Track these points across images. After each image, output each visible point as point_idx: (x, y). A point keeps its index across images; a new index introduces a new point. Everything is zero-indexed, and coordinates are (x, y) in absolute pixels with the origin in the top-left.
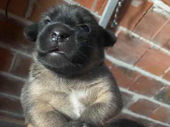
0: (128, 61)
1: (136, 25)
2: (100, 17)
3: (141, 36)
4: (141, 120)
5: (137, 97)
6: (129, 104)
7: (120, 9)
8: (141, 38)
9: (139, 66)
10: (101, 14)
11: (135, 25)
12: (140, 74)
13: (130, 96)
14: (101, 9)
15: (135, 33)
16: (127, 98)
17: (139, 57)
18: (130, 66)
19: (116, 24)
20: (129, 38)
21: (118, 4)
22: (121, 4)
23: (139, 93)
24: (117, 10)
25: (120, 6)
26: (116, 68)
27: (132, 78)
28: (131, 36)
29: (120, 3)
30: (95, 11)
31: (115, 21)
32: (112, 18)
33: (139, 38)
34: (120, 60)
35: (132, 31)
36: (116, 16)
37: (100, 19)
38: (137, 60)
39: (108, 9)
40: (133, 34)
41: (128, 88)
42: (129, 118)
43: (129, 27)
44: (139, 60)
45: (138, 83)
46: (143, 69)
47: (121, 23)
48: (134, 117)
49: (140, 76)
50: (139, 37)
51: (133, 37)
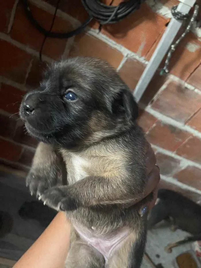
0: (177, 119)
1: (191, 74)
2: (147, 63)
3: (196, 88)
4: (189, 192)
5: (185, 163)
6: (175, 171)
7: (173, 53)
8: (196, 90)
9: (191, 125)
10: (148, 60)
11: (189, 74)
12: (192, 135)
13: (178, 162)
14: (149, 53)
15: (189, 83)
16: (173, 164)
17: (192, 114)
18: (179, 125)
19: (167, 71)
20: (180, 90)
21: (170, 48)
22: (175, 48)
23: (188, 158)
24: (169, 55)
25: (173, 50)
26: (162, 125)
27: (180, 140)
28: (183, 87)
29: (173, 46)
30: (142, 56)
31: (165, 68)
32: (162, 64)
33: (193, 91)
34: (168, 116)
35: (186, 81)
36: (167, 62)
37: (146, 65)
38: (189, 118)
39: (158, 53)
40: (187, 85)
41: (175, 152)
42: (173, 189)
43: (182, 77)
44: (192, 117)
45: (188, 146)
46: (196, 129)
47: (172, 71)
48: (180, 188)
49: (191, 137)
50: (194, 89)
51: (186, 88)
